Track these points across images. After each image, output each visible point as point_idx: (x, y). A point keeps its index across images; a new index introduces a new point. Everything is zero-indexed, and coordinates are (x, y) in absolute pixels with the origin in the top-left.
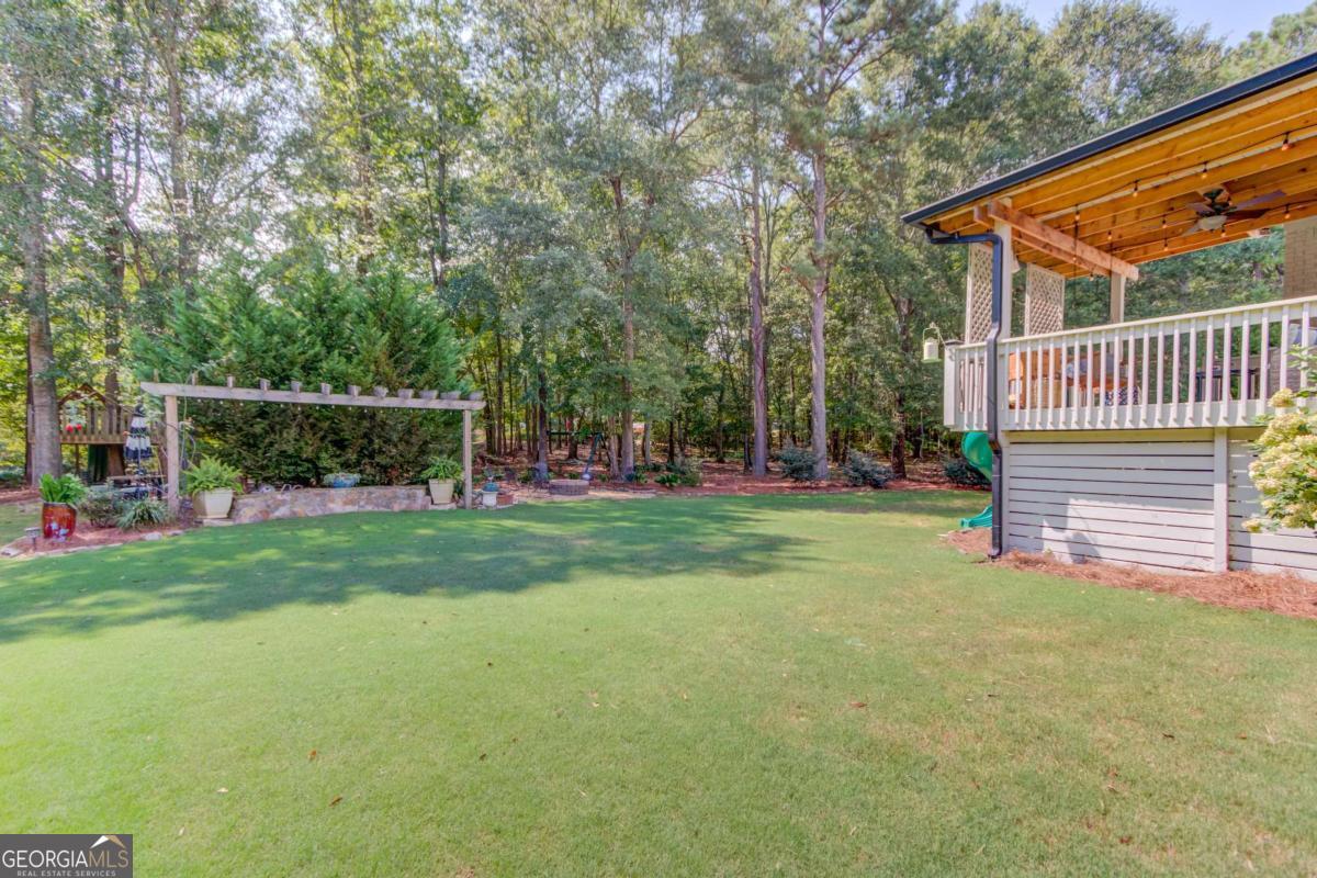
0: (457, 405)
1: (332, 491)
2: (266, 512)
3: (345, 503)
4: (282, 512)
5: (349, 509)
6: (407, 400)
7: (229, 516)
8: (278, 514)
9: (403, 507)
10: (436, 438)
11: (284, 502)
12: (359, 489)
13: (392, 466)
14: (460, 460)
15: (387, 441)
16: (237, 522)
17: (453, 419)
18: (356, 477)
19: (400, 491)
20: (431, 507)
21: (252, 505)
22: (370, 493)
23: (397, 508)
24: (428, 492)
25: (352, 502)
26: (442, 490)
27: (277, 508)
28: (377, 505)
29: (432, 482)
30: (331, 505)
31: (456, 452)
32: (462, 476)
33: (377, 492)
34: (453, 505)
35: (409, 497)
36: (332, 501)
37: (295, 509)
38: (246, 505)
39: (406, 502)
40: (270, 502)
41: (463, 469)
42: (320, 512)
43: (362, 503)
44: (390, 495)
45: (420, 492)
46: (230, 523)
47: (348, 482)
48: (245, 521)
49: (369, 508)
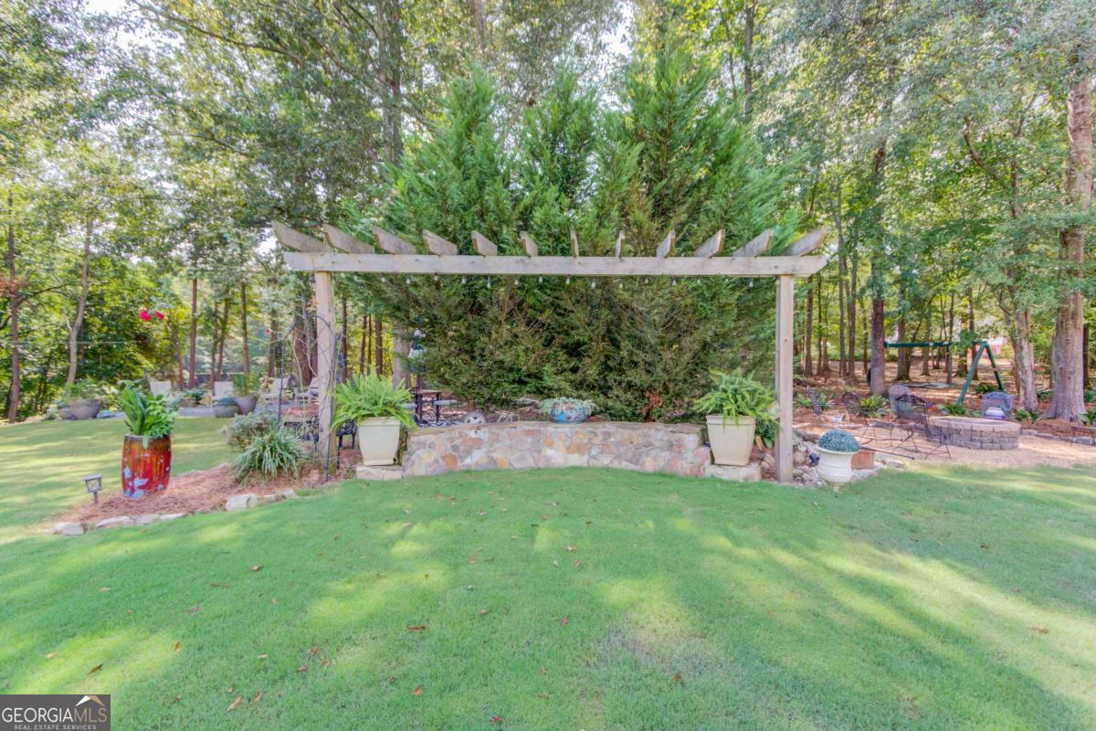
0: (764, 267)
1: (551, 428)
2: (451, 458)
3: (569, 450)
4: (476, 458)
5: (576, 460)
6: (668, 265)
7: (397, 461)
8: (470, 461)
9: (661, 463)
10: (723, 339)
11: (478, 443)
12: (589, 427)
13: (651, 389)
14: (769, 380)
15: (640, 344)
16: (408, 472)
17: (758, 295)
18: (588, 405)
19: (657, 432)
20: (710, 470)
21: (431, 446)
22: (607, 435)
23: (649, 464)
24: (705, 442)
25: (579, 449)
26: (733, 436)
27: (469, 453)
28: (618, 457)
29: (710, 420)
30: (549, 452)
31: (762, 365)
32: (772, 412)
33: (619, 432)
34: (754, 471)
35: (670, 446)
36: (550, 445)
37: (495, 455)
38: (421, 445)
39: (666, 455)
40: (457, 442)
41: (775, 397)
42: (530, 463)
43: (594, 452)
44: (638, 441)
45: (690, 438)
46: (396, 474)
47: (573, 415)
48: (420, 470)
49: (605, 461)
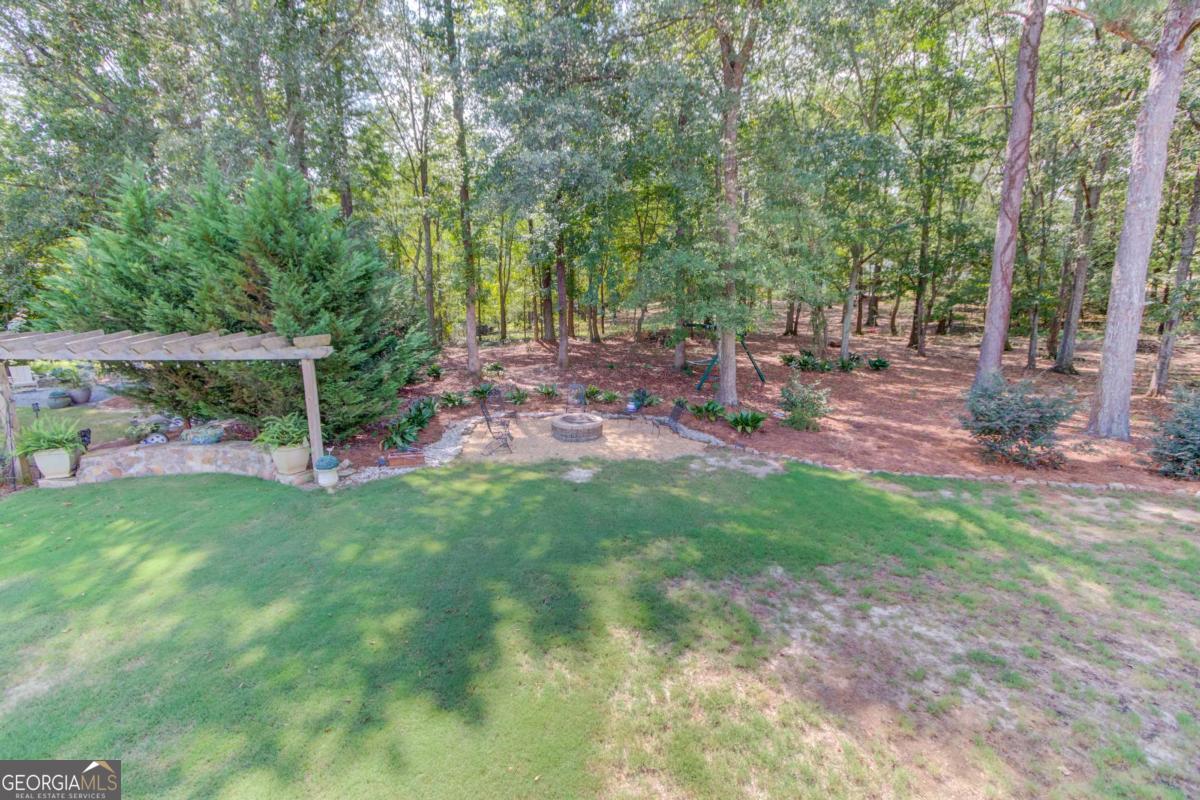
1: (190, 449)
2: (116, 470)
3: (203, 462)
4: (137, 470)
5: (208, 468)
7: (73, 475)
8: (132, 471)
11: (138, 460)
16: (82, 481)
20: (278, 477)
21: (98, 464)
25: (209, 461)
27: (131, 466)
28: (233, 467)
30: (190, 463)
36: (191, 459)
37: (152, 467)
38: (89, 464)
40: (120, 460)
42: (178, 470)
43: (219, 463)
44: (243, 456)
46: (72, 483)
48: (91, 479)
49: (226, 469)
